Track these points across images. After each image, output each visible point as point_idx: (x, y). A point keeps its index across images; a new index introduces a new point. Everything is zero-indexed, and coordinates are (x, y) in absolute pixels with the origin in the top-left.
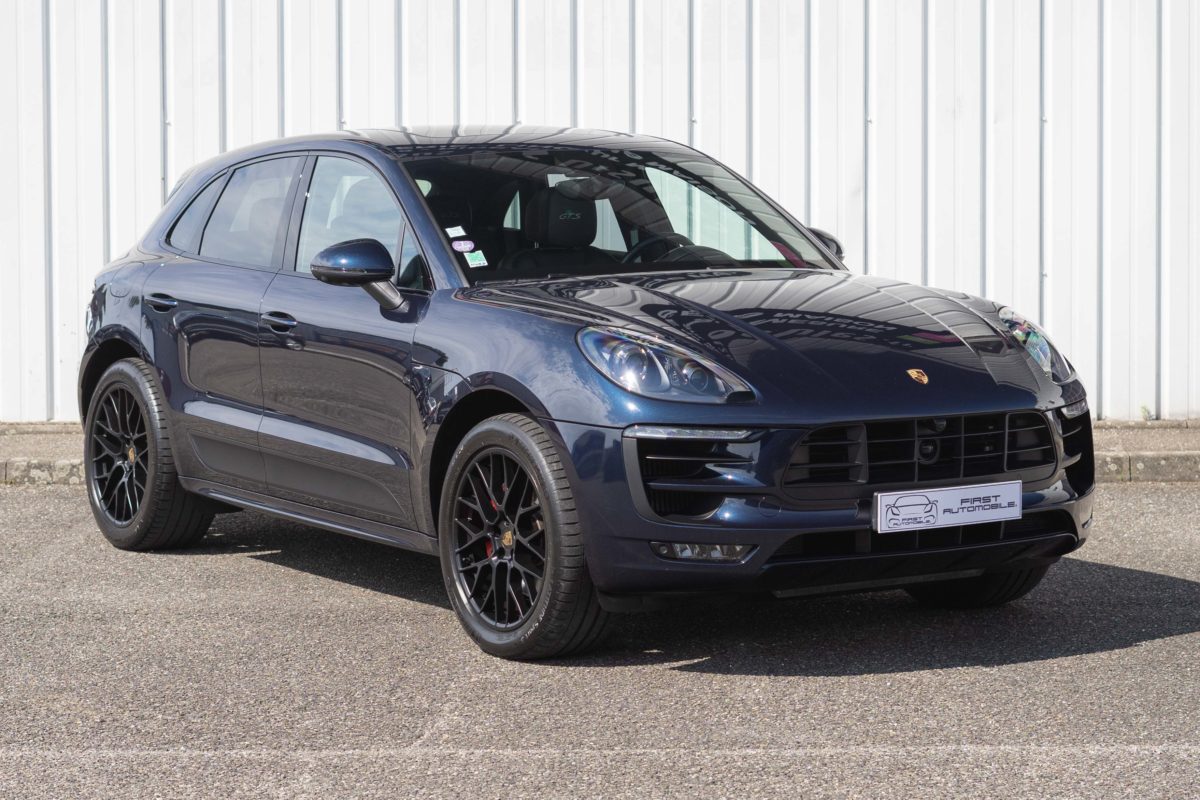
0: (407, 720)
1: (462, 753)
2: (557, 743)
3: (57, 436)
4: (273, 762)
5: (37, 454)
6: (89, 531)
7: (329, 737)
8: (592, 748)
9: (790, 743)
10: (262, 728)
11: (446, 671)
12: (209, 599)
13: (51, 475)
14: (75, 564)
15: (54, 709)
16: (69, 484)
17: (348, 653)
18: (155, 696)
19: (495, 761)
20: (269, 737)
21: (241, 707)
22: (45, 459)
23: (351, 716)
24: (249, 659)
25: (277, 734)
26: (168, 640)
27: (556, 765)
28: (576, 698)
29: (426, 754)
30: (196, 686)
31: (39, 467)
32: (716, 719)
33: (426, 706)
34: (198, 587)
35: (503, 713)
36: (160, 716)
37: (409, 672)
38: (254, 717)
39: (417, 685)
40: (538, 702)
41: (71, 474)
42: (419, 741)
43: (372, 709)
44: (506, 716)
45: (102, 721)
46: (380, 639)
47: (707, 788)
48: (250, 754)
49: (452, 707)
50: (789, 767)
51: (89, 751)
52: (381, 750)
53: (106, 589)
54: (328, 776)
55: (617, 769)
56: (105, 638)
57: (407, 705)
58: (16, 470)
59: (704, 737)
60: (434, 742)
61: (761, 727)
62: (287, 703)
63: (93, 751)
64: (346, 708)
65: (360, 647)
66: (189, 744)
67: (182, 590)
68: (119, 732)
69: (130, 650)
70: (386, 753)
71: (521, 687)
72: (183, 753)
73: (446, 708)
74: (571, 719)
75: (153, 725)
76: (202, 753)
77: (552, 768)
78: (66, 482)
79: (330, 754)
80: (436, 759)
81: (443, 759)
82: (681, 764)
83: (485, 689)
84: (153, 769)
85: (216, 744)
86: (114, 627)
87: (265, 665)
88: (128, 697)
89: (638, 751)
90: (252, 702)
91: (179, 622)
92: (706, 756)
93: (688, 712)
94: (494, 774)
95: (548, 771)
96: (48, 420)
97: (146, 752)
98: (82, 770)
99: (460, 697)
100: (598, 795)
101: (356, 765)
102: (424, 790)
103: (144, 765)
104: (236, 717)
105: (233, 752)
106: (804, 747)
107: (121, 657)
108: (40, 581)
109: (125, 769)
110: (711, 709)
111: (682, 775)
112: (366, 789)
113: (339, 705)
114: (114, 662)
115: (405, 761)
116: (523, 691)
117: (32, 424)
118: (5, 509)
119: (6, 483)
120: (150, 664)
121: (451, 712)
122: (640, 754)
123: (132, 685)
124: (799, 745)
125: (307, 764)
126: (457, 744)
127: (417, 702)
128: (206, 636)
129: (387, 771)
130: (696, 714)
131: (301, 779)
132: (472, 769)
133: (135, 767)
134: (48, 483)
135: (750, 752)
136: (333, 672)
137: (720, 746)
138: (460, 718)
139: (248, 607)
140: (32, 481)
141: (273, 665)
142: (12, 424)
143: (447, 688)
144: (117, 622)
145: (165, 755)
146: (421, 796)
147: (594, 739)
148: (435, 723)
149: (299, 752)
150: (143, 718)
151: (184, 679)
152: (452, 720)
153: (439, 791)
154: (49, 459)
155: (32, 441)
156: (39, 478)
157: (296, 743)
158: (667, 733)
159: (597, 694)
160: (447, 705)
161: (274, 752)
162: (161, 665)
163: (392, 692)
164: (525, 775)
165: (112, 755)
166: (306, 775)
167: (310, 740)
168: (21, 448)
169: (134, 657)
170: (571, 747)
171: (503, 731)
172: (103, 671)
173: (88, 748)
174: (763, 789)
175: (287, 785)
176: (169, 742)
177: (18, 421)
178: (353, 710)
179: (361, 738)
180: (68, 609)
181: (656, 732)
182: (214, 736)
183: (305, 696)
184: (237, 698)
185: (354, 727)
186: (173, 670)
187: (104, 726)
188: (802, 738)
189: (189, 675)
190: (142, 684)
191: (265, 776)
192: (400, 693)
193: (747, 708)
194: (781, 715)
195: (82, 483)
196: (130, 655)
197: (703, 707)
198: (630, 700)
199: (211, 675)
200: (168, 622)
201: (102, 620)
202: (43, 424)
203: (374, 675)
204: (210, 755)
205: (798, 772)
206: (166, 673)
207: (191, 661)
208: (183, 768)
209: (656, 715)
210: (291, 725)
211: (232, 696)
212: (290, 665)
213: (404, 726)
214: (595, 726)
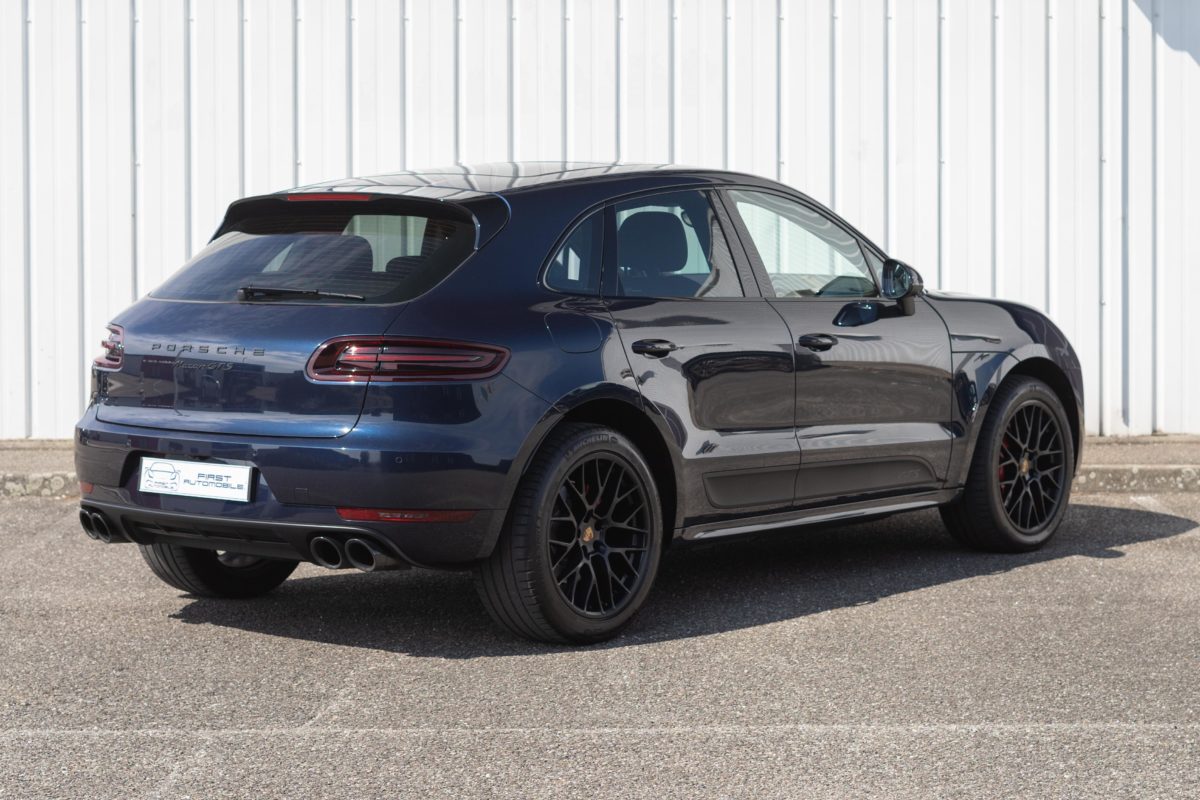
0: (304, 703)
1: (347, 732)
2: (434, 724)
3: (34, 452)
4: (175, 740)
5: (13, 468)
6: (52, 537)
7: (230, 719)
8: (465, 727)
9: (645, 723)
10: (171, 710)
12: (147, 598)
13: (25, 487)
14: (32, 567)
16: (41, 496)
18: (80, 683)
19: (375, 739)
20: (175, 719)
21: (156, 693)
22: (18, 473)
23: (253, 700)
24: (172, 650)
25: (183, 715)
26: (101, 634)
27: (429, 742)
28: (460, 684)
29: (315, 733)
30: (118, 674)
31: (14, 480)
32: (582, 702)
33: (324, 691)
34: (139, 587)
35: (392, 697)
36: (81, 700)
37: (314, 661)
38: (166, 700)
39: (319, 673)
40: (426, 688)
41: (43, 486)
42: (311, 722)
43: (274, 694)
44: (394, 699)
45: (27, 705)
47: (561, 762)
48: (155, 733)
49: (347, 692)
50: (638, 744)
51: (11, 730)
52: (275, 730)
53: (56, 589)
54: (222, 752)
55: (484, 745)
56: (45, 632)
57: (307, 690)
59: (568, 718)
60: (323, 722)
61: (622, 710)
62: (198, 688)
63: (14, 731)
64: (251, 693)
66: (102, 725)
67: (124, 590)
69: (66, 642)
70: (279, 732)
72: (95, 732)
74: (452, 702)
75: (73, 707)
76: (112, 732)
77: (425, 745)
78: (38, 493)
79: (228, 734)
80: (322, 737)
81: (328, 737)
82: (542, 741)
83: (379, 677)
84: (65, 746)
85: (126, 725)
86: (55, 622)
87: (185, 655)
88: (54, 684)
89: (507, 730)
90: (166, 688)
91: (115, 618)
92: (566, 734)
93: (559, 696)
94: (372, 750)
95: (421, 748)
96: (27, 437)
97: (63, 732)
99: (356, 683)
100: (461, 767)
101: (249, 742)
102: (305, 764)
103: (58, 742)
104: (149, 701)
105: (141, 732)
106: (657, 727)
107: (55, 649)
109: (40, 746)
110: (580, 694)
111: (540, 751)
112: (253, 763)
113: (244, 691)
114: (49, 653)
115: (294, 739)
116: (414, 677)
117: (11, 441)
120: (81, 655)
121: (345, 696)
122: (507, 733)
123: (61, 673)
124: (652, 725)
125: (204, 741)
126: (344, 723)
127: (316, 687)
128: (137, 630)
129: (276, 747)
130: (566, 698)
131: (196, 755)
132: (353, 746)
133: (49, 744)
134: (22, 495)
135: (607, 730)
137: (581, 726)
138: (352, 702)
140: (7, 492)
141: (192, 655)
143: (346, 676)
144: (58, 618)
145: (77, 734)
146: (301, 769)
147: (468, 719)
148: (329, 705)
149: (200, 731)
150: (65, 702)
151: (110, 666)
152: (345, 704)
153: (319, 765)
154: (24, 473)
155: (11, 457)
156: (14, 490)
157: (199, 723)
158: (536, 714)
159: (480, 681)
160: (344, 690)
161: (178, 731)
162: (90, 655)
163: (295, 679)
164: (399, 751)
165: (30, 733)
166: (203, 752)
167: (212, 721)
169: (69, 648)
170: (446, 726)
171: (388, 713)
172: (38, 661)
173: (10, 728)
174: (610, 763)
175: (183, 759)
176: (84, 722)
178: (257, 694)
179: (258, 719)
180: (16, 606)
181: (526, 714)
182: (126, 717)
183: (215, 682)
184: (154, 684)
185: (254, 709)
186: (100, 660)
187: (28, 709)
188: (656, 719)
189: (114, 664)
190: (70, 672)
191: (164, 752)
192: (302, 680)
193: (614, 692)
194: (642, 699)
195: (53, 495)
196: (64, 646)
197: (573, 692)
198: (509, 685)
199: (134, 665)
200: (105, 618)
201: (45, 616)
202: (22, 441)
203: (282, 664)
204: (119, 734)
205: (646, 748)
206: (93, 662)
207: (119, 652)
208: (92, 745)
209: (529, 698)
210: (197, 708)
211: (149, 683)
212: (208, 656)
213: (300, 709)
214: (472, 708)
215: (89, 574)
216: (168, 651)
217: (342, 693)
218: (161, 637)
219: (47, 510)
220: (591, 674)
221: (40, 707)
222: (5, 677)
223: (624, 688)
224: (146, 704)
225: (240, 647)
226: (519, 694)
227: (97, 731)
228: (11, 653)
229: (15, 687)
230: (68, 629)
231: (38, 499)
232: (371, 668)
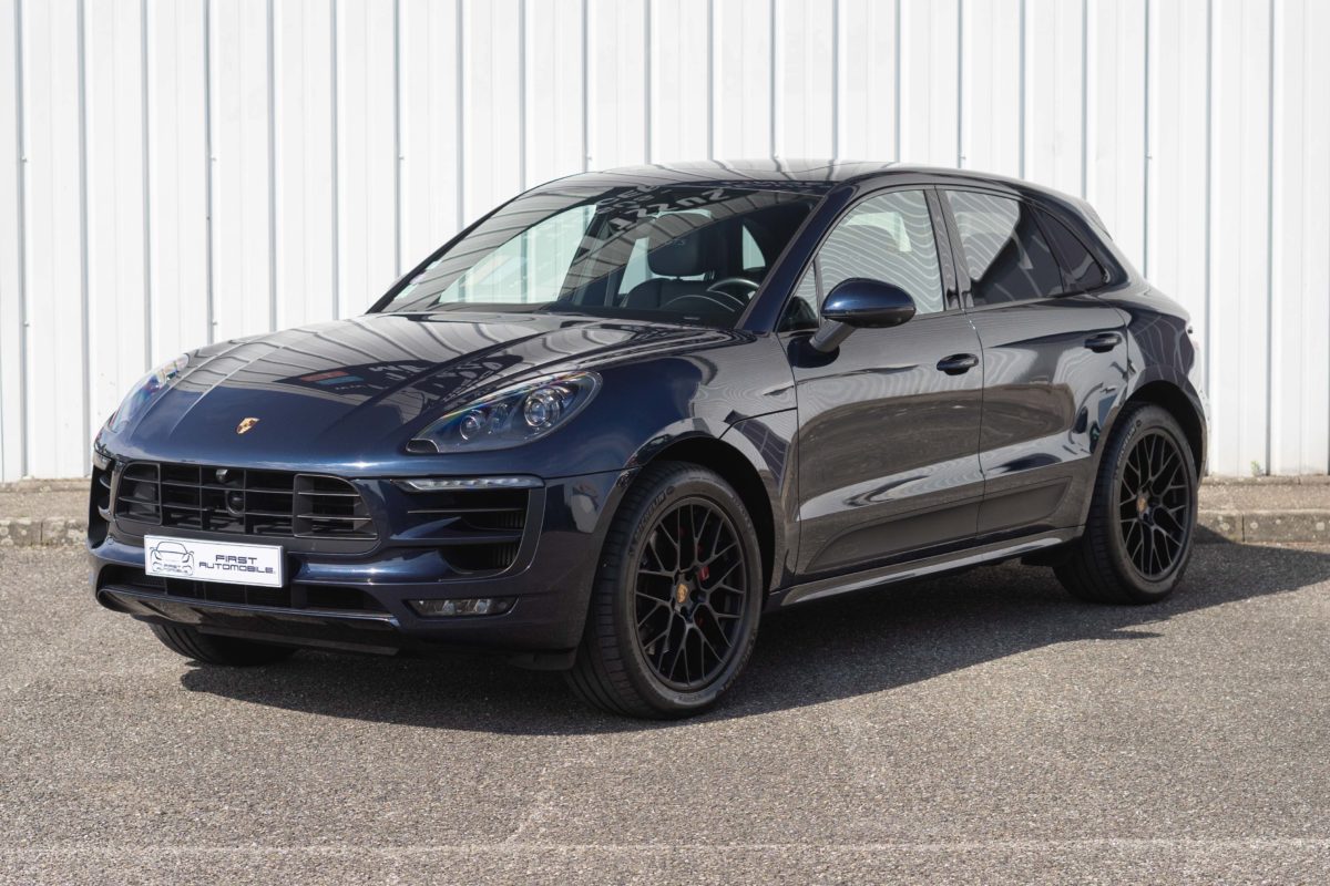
0: (499, 812)
1: (563, 849)
2: (666, 839)
4: (354, 861)
7: (414, 832)
8: (704, 843)
9: (922, 837)
10: (340, 820)
15: (109, 799)
18: (219, 785)
19: (601, 859)
20: (347, 832)
21: (315, 797)
23: (436, 807)
25: (356, 827)
26: (229, 720)
27: (668, 862)
28: (681, 785)
29: (523, 850)
30: (263, 772)
32: (836, 810)
33: (518, 795)
35: (603, 803)
36: (226, 808)
37: (496, 756)
38: (330, 807)
39: (506, 771)
40: (639, 790)
42: (514, 836)
43: (458, 798)
44: (607, 806)
45: (164, 813)
48: (328, 852)
49: (546, 796)
50: (924, 864)
51: (151, 848)
52: (473, 846)
53: (158, 663)
54: (417, 877)
56: (160, 718)
57: (497, 794)
58: (53, 530)
59: (826, 830)
60: (530, 835)
61: (888, 819)
62: (365, 792)
63: (155, 848)
64: (430, 797)
66: (261, 840)
68: (184, 827)
69: (189, 731)
70: (480, 849)
71: (620, 773)
72: (256, 850)
73: (540, 797)
74: (678, 810)
75: (219, 818)
76: (276, 850)
77: (664, 866)
79: (416, 850)
80: (535, 856)
81: (542, 856)
82: (806, 862)
83: (580, 775)
84: (223, 868)
85: (291, 840)
86: (169, 706)
88: (189, 786)
89: (756, 847)
90: (326, 791)
92: (832, 852)
93: (805, 802)
94: (601, 874)
95: (660, 871)
97: (215, 849)
98: (145, 870)
99: (554, 784)
101: (448, 863)
103: (213, 864)
104: (310, 808)
105: (310, 849)
106: (938, 842)
107: (178, 740)
109: (192, 869)
110: (830, 798)
111: (807, 874)
113: (422, 794)
114: (172, 745)
115: (500, 859)
116: (622, 777)
117: (67, 480)
119: (42, 544)
120: (212, 748)
121: (546, 801)
122: (759, 851)
123: (193, 772)
124: (931, 839)
125: (392, 862)
126: (556, 838)
127: (507, 789)
129: (482, 870)
130: (814, 804)
131: (388, 880)
132: (576, 868)
133: (203, 867)
135: (879, 846)
136: (412, 756)
137: (845, 841)
138: (556, 809)
140: (70, 542)
141: (346, 748)
142: (46, 481)
143: (538, 775)
144: (172, 699)
145: (235, 852)
147: (705, 832)
148: (529, 814)
149: (383, 848)
150: (207, 810)
151: (251, 765)
152: (548, 811)
155: (69, 499)
156: (78, 538)
157: (379, 838)
158: (786, 825)
159: (703, 781)
160: (541, 793)
161: (355, 849)
162: (223, 749)
163: (479, 779)
164: (635, 874)
165: (176, 851)
166: (393, 875)
167: (392, 835)
168: (57, 507)
169: (194, 739)
170: (681, 842)
171: (605, 824)
172: (161, 756)
173: (149, 844)
176: (239, 837)
178: (438, 799)
179: (450, 832)
180: (117, 685)
182: (288, 830)
183: (384, 784)
184: (310, 786)
185: (441, 819)
186: (236, 754)
187: (165, 819)
188: (935, 830)
189: (254, 760)
190: (204, 770)
191: (347, 877)
192: (487, 780)
193: (870, 797)
194: (908, 805)
196: (188, 737)
197: (821, 795)
198: (740, 788)
199: (279, 761)
201: (156, 698)
202: (80, 480)
203: (458, 759)
204: (285, 852)
205: (935, 870)
206: (229, 757)
207: (256, 744)
208: (257, 867)
209: (770, 805)
210: (371, 817)
211: (304, 784)
212: (365, 749)
213: (496, 818)
214: (705, 817)
216: (315, 742)
218: (301, 724)
220: (834, 773)
221: (179, 816)
223: (881, 791)
224: (307, 812)
226: (756, 799)
227: (256, 849)
228: (127, 746)
229: (143, 790)
230: (186, 714)
232: (566, 765)
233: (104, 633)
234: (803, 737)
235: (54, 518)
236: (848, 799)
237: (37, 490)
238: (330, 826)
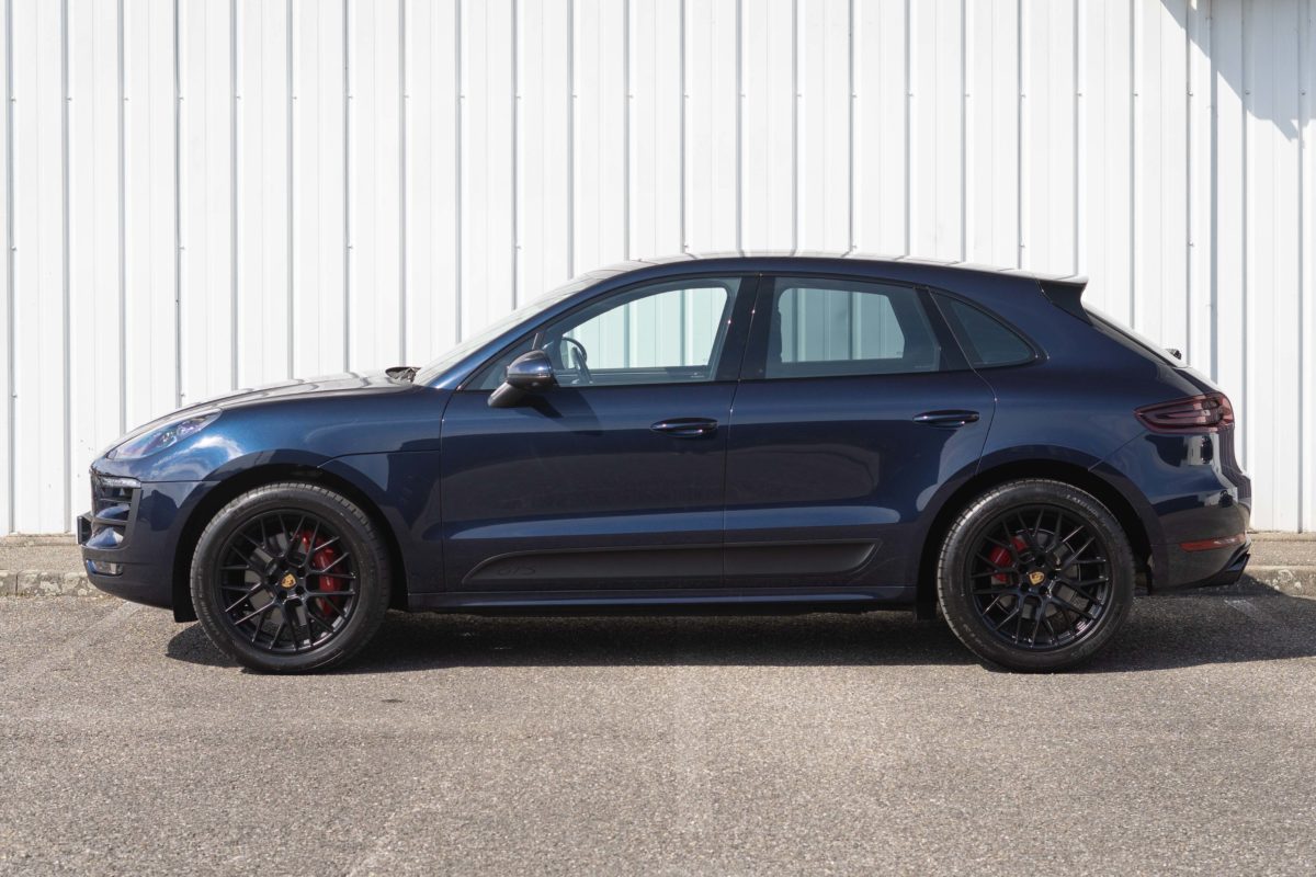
0: (338, 856)
5: (50, 565)
6: (82, 644)
10: (187, 865)
11: (389, 801)
12: (176, 719)
13: (60, 587)
14: (56, 681)
16: (77, 596)
17: (297, 780)
18: (89, 828)
21: (173, 841)
22: (54, 572)
23: (281, 851)
24: (196, 786)
26: (121, 765)
28: (514, 831)
30: (134, 816)
31: (49, 579)
32: (650, 856)
33: (360, 840)
34: (168, 706)
35: (436, 848)
36: (88, 851)
37: (353, 801)
38: (183, 851)
39: (357, 816)
40: (474, 835)
41: (80, 586)
43: (304, 843)
44: (439, 851)
45: (28, 856)
46: (333, 764)
49: (387, 841)
53: (78, 709)
56: (59, 763)
57: (342, 839)
58: (27, 582)
62: (220, 836)
64: (279, 842)
65: (311, 773)
67: (152, 709)
69: (81, 775)
71: (461, 819)
74: (504, 856)
75: (78, 860)
78: (74, 594)
83: (423, 821)
86: (72, 751)
87: (210, 793)
88: (61, 829)
90: (185, 835)
91: (137, 745)
93: (624, 848)
96: (66, 532)
99: (397, 829)
104: (165, 852)
107: (68, 784)
108: (15, 699)
110: (647, 845)
113: (272, 839)
114: (60, 789)
116: (462, 823)
118: (8, 623)
119: (17, 594)
120: (95, 792)
121: (385, 846)
123: (70, 815)
127: (352, 834)
128: (160, 761)
130: (631, 850)
134: (57, 595)
136: (276, 801)
138: (392, 854)
139: (211, 729)
140: (42, 592)
141: (218, 793)
142: (30, 536)
143: (386, 820)
144: (76, 744)
148: (365, 859)
150: (70, 853)
151: (125, 809)
152: (383, 856)
154: (61, 572)
155: (48, 553)
156: (48, 590)
159: (535, 827)
160: (383, 838)
162: (105, 793)
163: (329, 826)
168: (35, 560)
169: (82, 783)
171: (431, 869)
172: (47, 799)
177: (37, 533)
178: (285, 844)
181: (587, 871)
183: (241, 828)
184: (172, 830)
185: (281, 863)
186: (116, 798)
189: (130, 804)
190: (80, 814)
192: (337, 825)
193: (685, 843)
194: (718, 852)
195: (89, 595)
196: (78, 780)
197: (640, 842)
198: (568, 833)
199: (152, 805)
200: (127, 745)
201: (62, 743)
202: (60, 536)
203: (317, 804)
206: (108, 802)
207: (137, 789)
209: (590, 851)
211: (166, 829)
212: (235, 793)
213: (333, 863)
214: (526, 863)
215: (116, 690)
216: (192, 787)
217: (380, 843)
218: (186, 769)
219: (81, 612)
220: (659, 819)
221: (41, 860)
222: (8, 820)
223: (696, 837)
225: (270, 782)
226: (580, 844)
228: (19, 790)
229: (17, 834)
230: (85, 759)
231: (74, 599)
232: (414, 810)
233: (40, 679)
234: (641, 784)
235: (30, 571)
236: (664, 845)
237: (22, 545)
238: (176, 870)
